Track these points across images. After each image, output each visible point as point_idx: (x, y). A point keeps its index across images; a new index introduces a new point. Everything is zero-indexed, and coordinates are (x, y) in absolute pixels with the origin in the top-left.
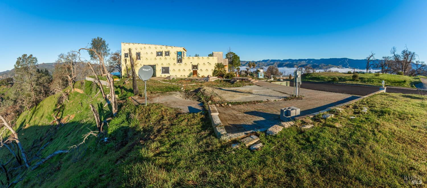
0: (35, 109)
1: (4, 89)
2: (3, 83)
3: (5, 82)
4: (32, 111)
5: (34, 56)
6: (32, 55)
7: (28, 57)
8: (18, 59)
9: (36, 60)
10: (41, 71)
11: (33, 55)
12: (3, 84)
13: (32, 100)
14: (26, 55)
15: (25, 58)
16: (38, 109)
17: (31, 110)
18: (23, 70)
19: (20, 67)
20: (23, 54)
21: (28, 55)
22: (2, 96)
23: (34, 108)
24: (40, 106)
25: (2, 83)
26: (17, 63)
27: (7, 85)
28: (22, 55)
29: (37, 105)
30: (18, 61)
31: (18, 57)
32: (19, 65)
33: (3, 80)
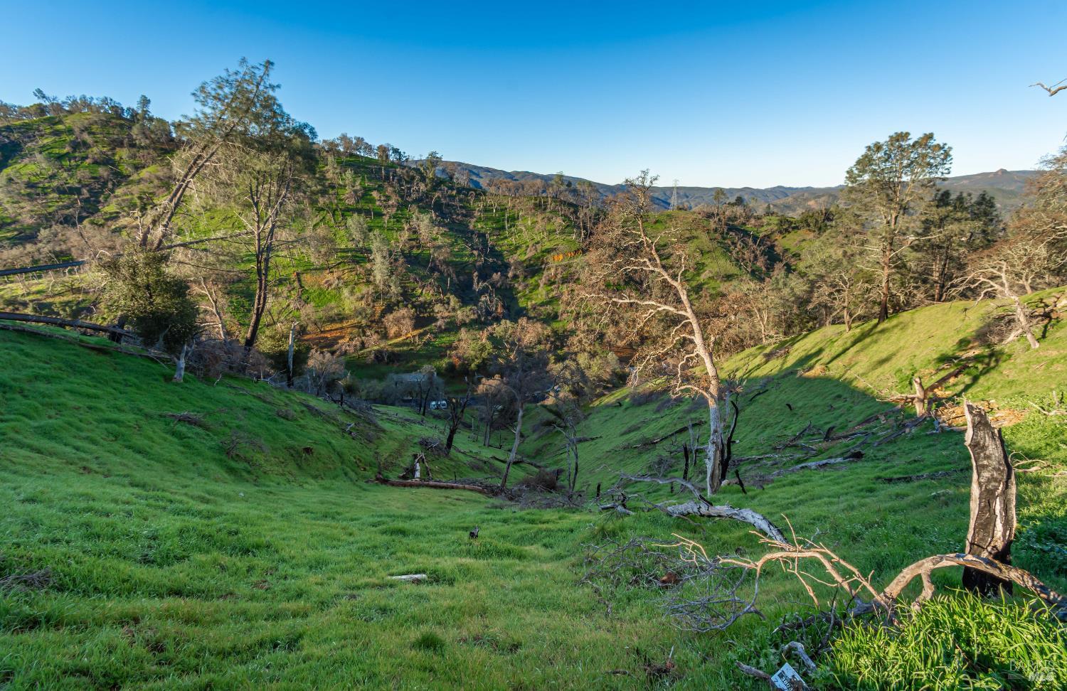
0: (871, 330)
1: (804, 240)
2: (809, 221)
3: (817, 221)
4: (858, 330)
5: (938, 140)
6: (930, 136)
7: (911, 142)
8: (869, 148)
9: (947, 155)
10: (960, 199)
11: (935, 137)
12: (809, 225)
13: (873, 295)
14: (907, 134)
15: (901, 146)
16: (883, 331)
17: (857, 327)
18: (876, 189)
19: (866, 177)
20: (892, 133)
21: (914, 137)
22: (792, 260)
23: (868, 326)
24: (894, 322)
25: (806, 221)
26: (859, 162)
27: (820, 229)
28: (891, 137)
29: (884, 316)
30: (866, 156)
31: (871, 143)
32: (864, 171)
33: (811, 214)
